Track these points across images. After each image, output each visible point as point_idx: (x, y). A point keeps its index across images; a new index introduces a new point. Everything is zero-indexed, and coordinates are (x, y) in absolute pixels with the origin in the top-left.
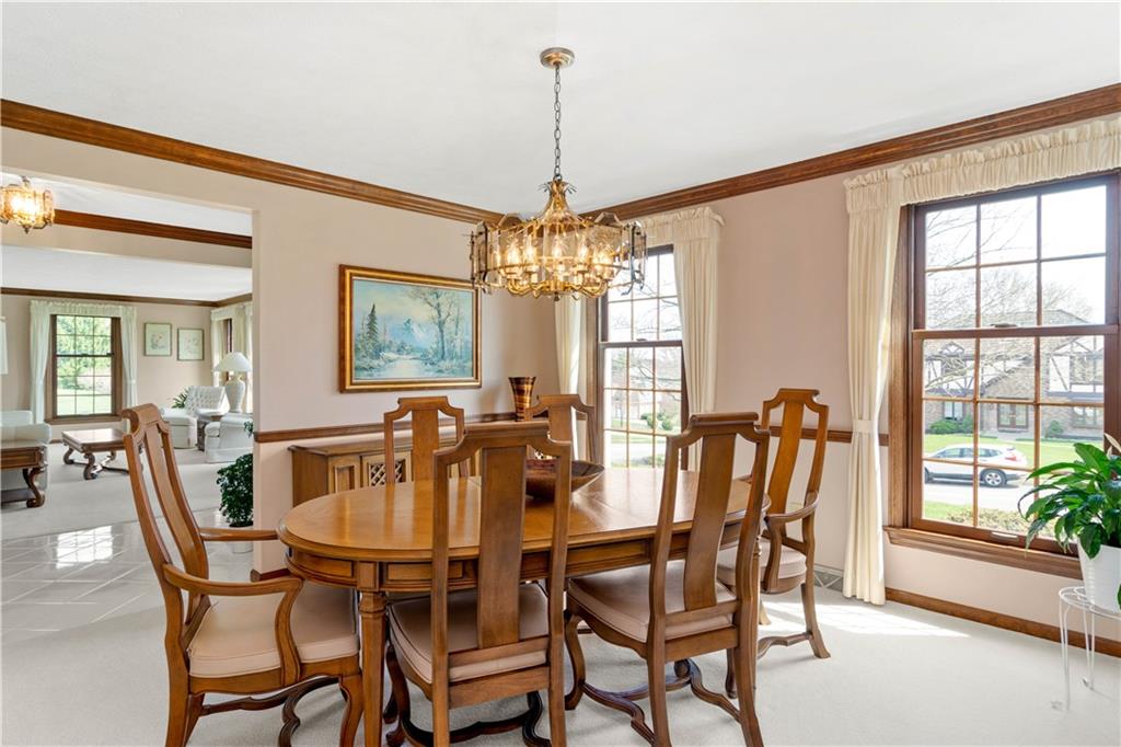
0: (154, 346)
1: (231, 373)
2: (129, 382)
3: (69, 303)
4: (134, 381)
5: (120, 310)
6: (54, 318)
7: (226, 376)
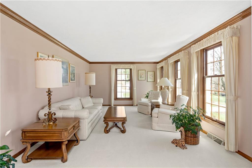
0: (141, 77)
1: (163, 87)
2: (134, 89)
3: (119, 65)
4: (135, 88)
5: (132, 66)
6: (116, 69)
7: (161, 87)
